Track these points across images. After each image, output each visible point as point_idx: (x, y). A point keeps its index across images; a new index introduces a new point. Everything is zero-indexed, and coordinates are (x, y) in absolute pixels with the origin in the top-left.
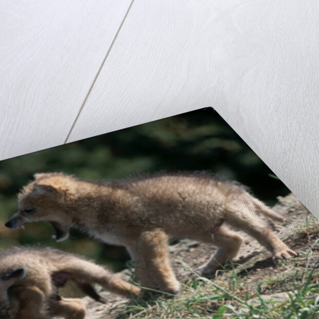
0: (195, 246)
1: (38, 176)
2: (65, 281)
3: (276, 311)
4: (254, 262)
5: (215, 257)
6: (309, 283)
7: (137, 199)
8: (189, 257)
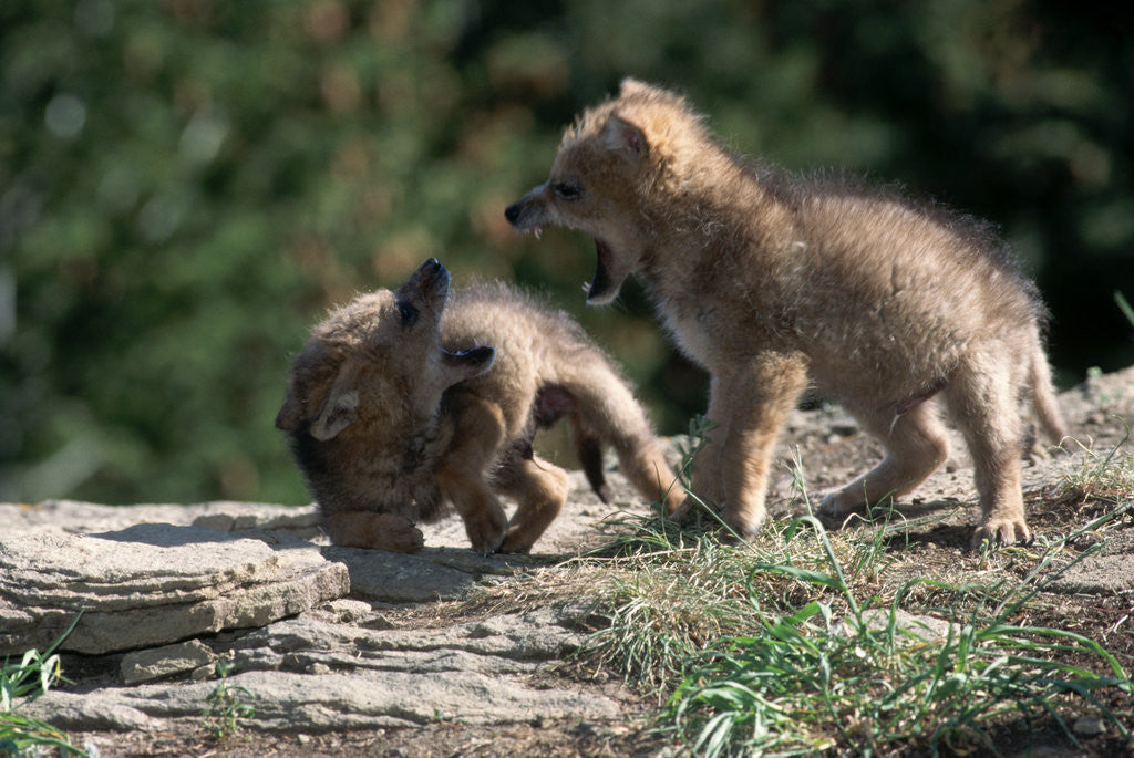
0: (846, 432)
1: (631, 87)
2: (558, 416)
3: (903, 657)
4: (936, 524)
5: (868, 477)
6: (1005, 619)
7: (801, 249)
8: (819, 457)
